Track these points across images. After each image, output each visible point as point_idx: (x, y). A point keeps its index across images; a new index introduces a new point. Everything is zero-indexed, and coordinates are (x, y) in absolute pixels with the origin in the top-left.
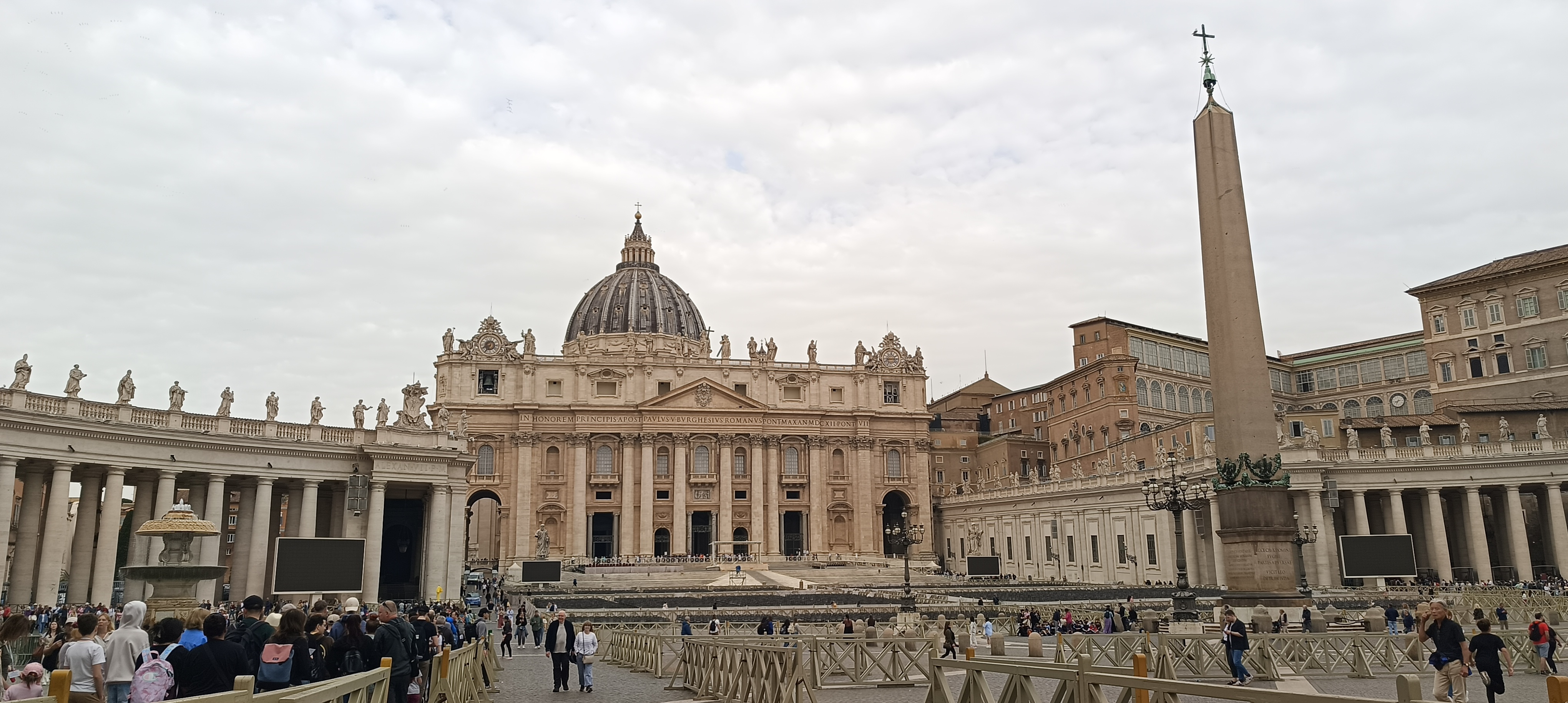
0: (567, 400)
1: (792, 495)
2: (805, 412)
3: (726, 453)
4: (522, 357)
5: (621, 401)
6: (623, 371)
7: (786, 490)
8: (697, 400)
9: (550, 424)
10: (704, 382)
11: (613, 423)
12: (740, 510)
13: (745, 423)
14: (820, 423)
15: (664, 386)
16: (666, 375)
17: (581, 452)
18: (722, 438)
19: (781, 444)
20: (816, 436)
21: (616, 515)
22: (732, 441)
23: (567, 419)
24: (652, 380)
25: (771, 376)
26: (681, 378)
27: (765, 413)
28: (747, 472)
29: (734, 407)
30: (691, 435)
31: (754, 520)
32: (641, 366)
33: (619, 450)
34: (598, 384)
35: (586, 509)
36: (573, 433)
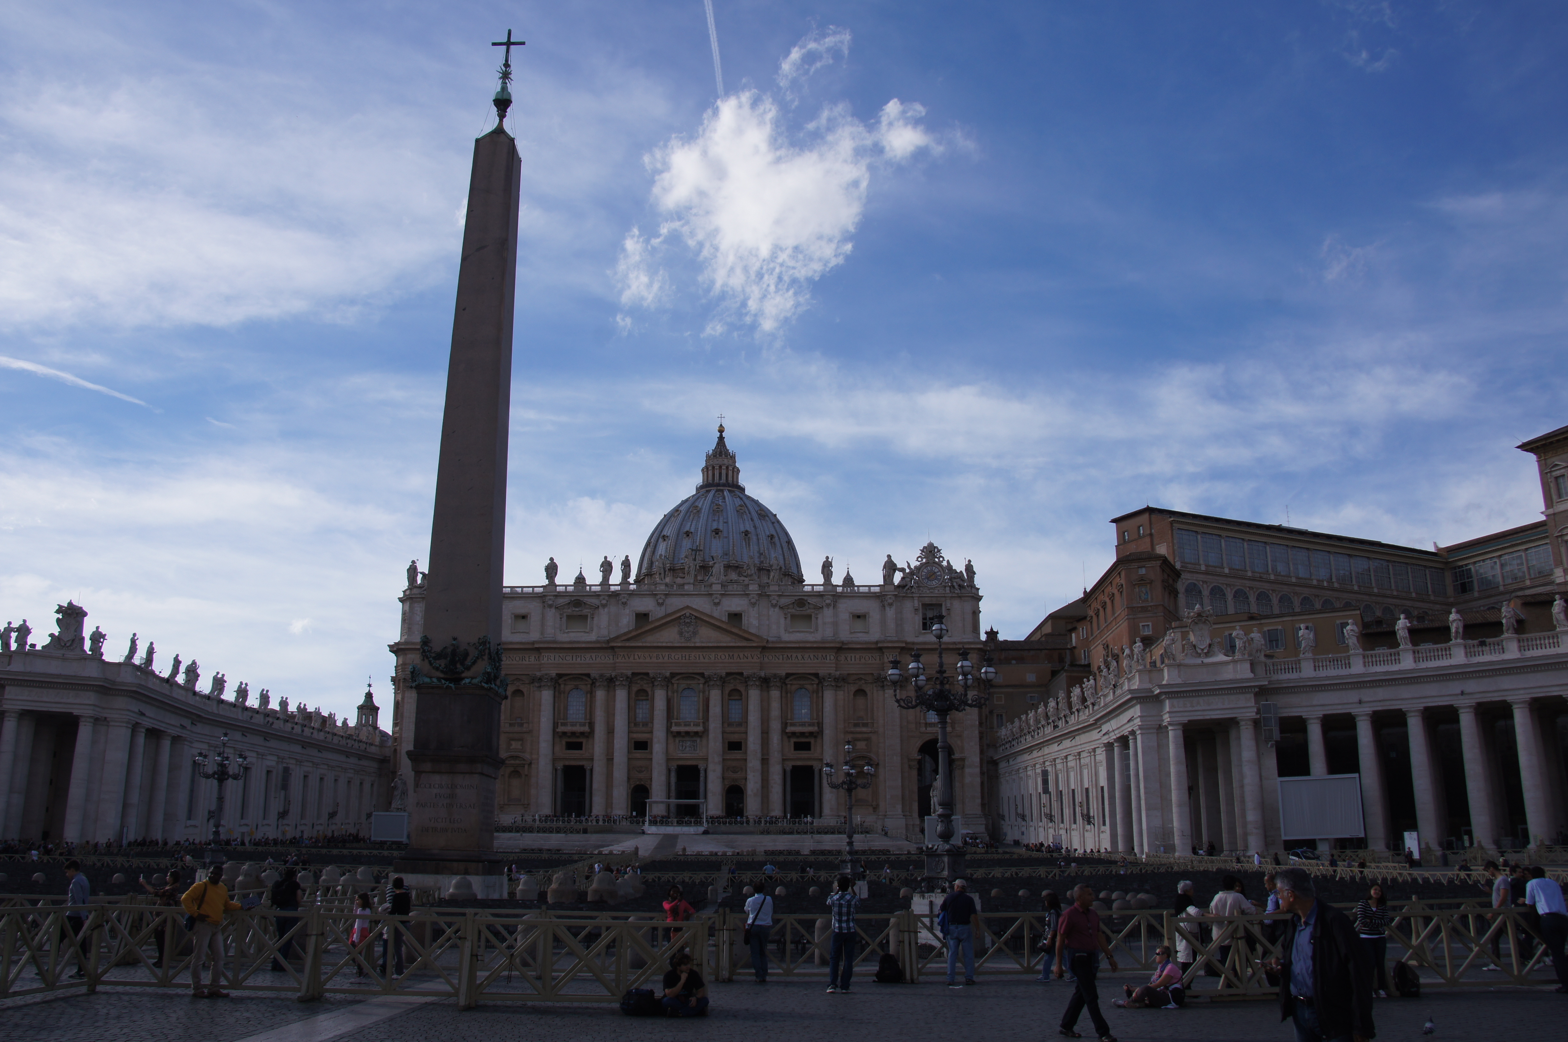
0: (533, 634)
2: (816, 645)
3: (715, 696)
5: (593, 637)
6: (595, 601)
8: (681, 633)
10: (687, 612)
11: (582, 661)
13: (738, 660)
14: (836, 658)
15: (642, 617)
16: (646, 605)
17: (546, 696)
18: (709, 678)
19: (786, 685)
20: (830, 674)
21: (588, 768)
22: (724, 682)
23: (532, 658)
24: (627, 611)
25: (774, 602)
26: (663, 608)
27: (764, 648)
28: (743, 719)
29: (726, 640)
30: (673, 675)
31: (750, 776)
32: (615, 594)
33: (591, 693)
34: (569, 617)
35: (554, 760)
36: (538, 674)
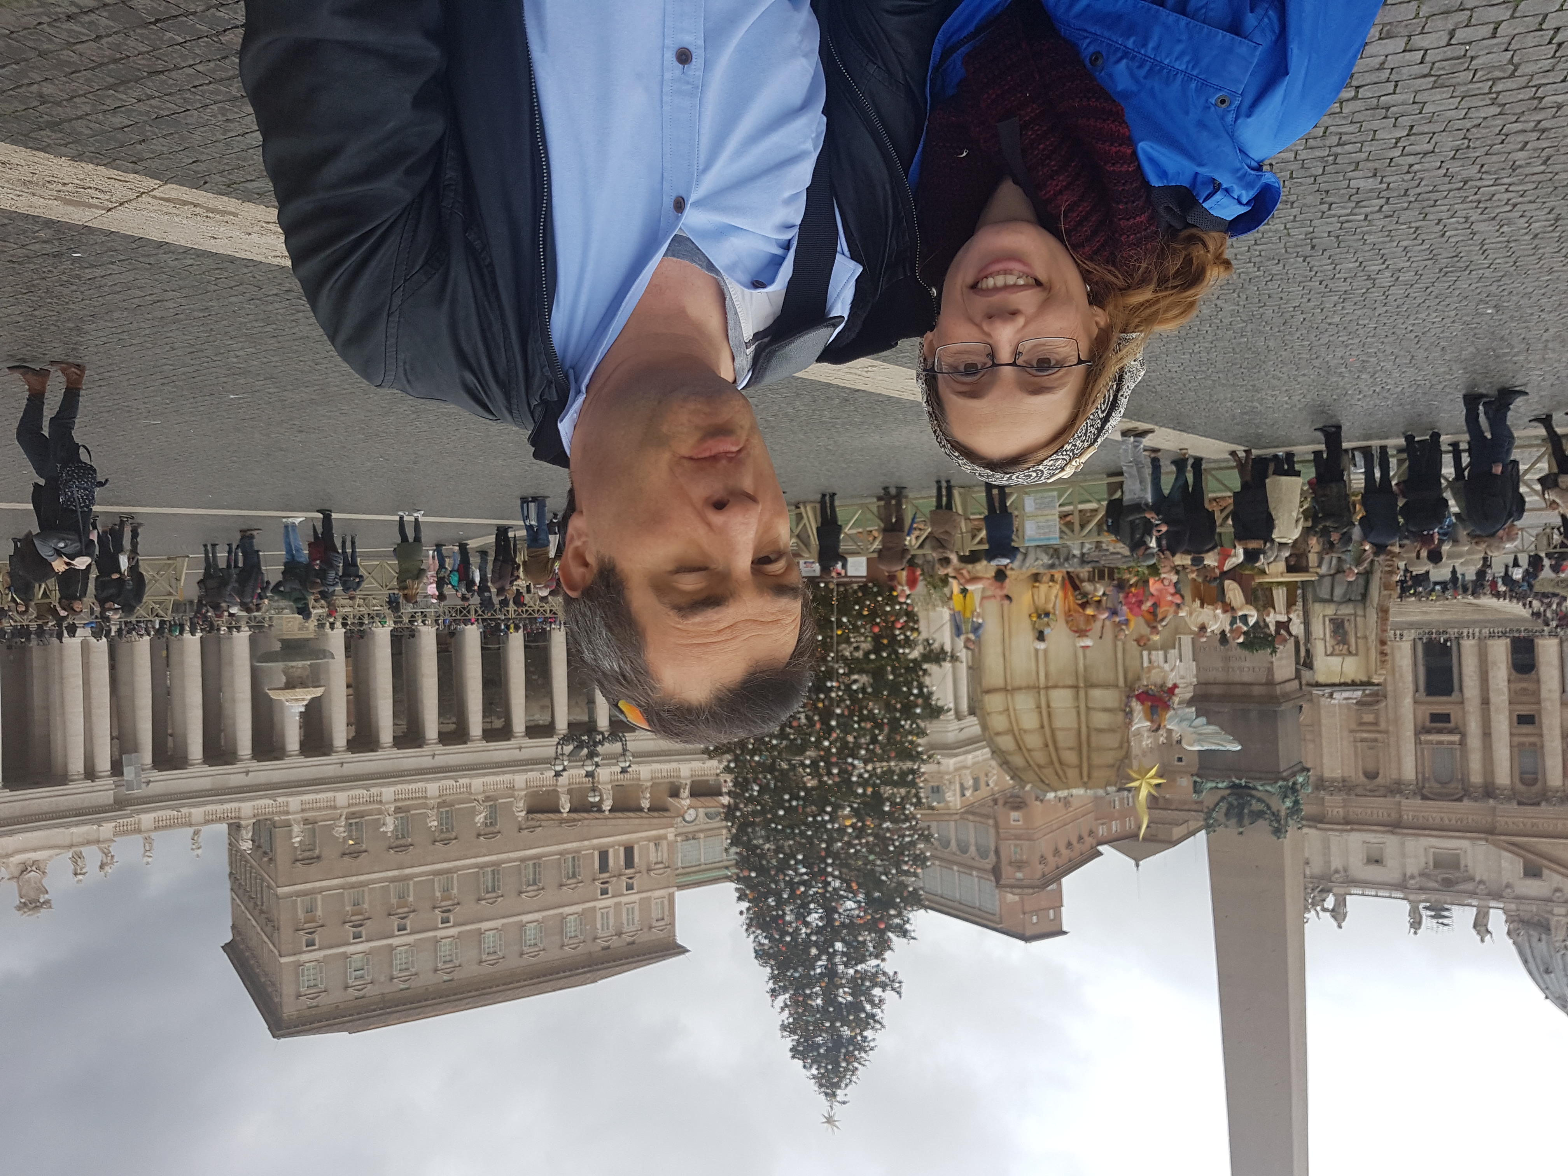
1: (1443, 718)
2: (1427, 832)
3: (1555, 779)
7: (1452, 725)
12: (1525, 699)
13: (1525, 820)
14: (1401, 817)
19: (1463, 789)
20: (1408, 797)
22: (1544, 795)
25: (1482, 887)
27: (1492, 833)
28: (1517, 749)
29: (1544, 845)
31: (1504, 683)
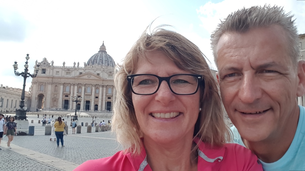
0: (60, 75)
1: (109, 98)
2: (112, 80)
3: (94, 88)
4: (51, 66)
5: (71, 76)
6: (72, 70)
8: (88, 77)
9: (55, 80)
10: (89, 73)
11: (69, 81)
12: (96, 101)
15: (81, 73)
16: (81, 71)
17: (62, 87)
18: (93, 85)
21: (69, 100)
23: (59, 80)
24: (78, 72)
25: (106, 72)
26: (85, 72)
28: (98, 93)
30: (86, 84)
31: (99, 103)
32: (76, 69)
33: (70, 86)
34: (67, 72)
35: (62, 99)
36: (60, 83)
